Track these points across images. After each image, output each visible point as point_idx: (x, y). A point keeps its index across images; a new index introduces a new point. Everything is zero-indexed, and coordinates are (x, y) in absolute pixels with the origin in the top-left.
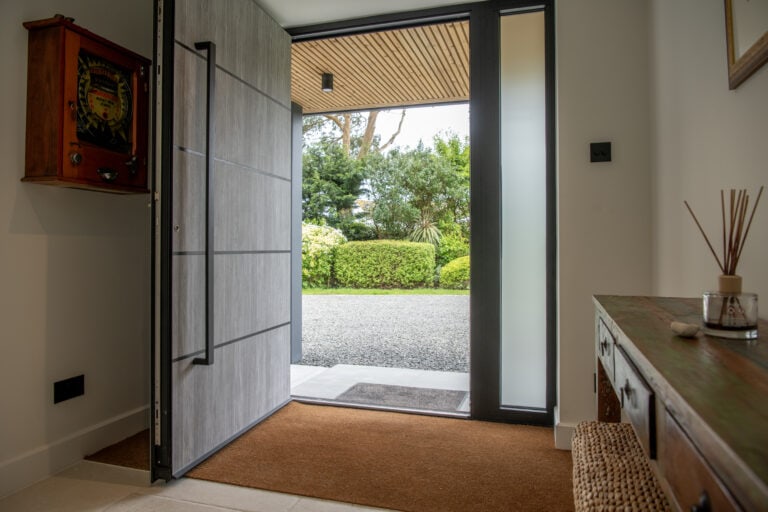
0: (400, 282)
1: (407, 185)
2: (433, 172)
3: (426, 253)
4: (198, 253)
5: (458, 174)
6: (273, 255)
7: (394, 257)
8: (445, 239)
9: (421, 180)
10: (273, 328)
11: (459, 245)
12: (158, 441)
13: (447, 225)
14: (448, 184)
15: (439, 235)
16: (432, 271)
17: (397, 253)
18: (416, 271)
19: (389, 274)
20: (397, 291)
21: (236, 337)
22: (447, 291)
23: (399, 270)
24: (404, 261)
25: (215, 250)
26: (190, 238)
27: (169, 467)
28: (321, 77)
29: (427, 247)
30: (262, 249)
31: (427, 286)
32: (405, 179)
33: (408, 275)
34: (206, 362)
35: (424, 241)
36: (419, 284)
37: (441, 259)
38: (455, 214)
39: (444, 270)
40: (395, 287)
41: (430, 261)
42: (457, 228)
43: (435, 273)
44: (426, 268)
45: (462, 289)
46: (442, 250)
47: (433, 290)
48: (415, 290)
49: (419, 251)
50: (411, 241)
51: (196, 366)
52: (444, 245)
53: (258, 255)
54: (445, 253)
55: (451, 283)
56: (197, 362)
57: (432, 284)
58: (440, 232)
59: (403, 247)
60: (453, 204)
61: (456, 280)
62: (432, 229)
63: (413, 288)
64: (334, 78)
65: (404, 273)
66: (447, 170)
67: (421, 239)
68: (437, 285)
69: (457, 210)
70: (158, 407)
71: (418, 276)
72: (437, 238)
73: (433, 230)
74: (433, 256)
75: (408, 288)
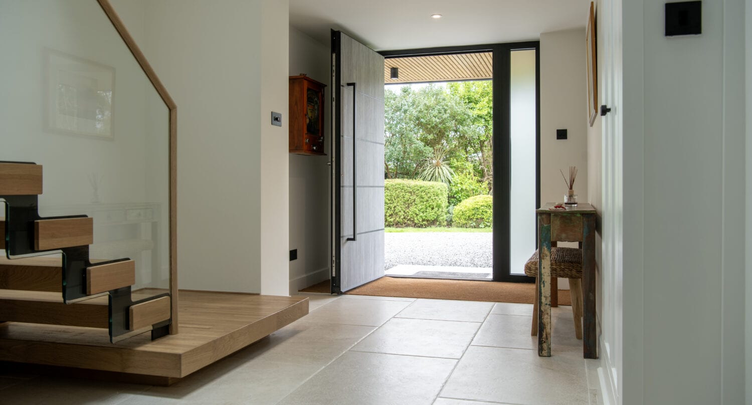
0: (413, 221)
1: (420, 124)
2: (445, 111)
3: (439, 192)
4: (350, 187)
5: (470, 112)
6: (377, 188)
7: (407, 196)
8: (456, 178)
9: (434, 119)
10: (372, 231)
11: (471, 184)
12: (334, 275)
13: (459, 164)
14: (461, 122)
15: (451, 174)
16: (445, 210)
17: (411, 193)
18: (429, 209)
19: (402, 213)
20: (410, 229)
21: (362, 232)
22: (460, 229)
23: (412, 208)
24: (418, 200)
25: (357, 185)
26: (347, 180)
27: (339, 287)
28: (390, 69)
29: (440, 187)
30: (372, 185)
31: (440, 225)
32: (418, 119)
33: (422, 214)
34: (354, 239)
35: (436, 180)
36: (432, 223)
37: (453, 199)
38: (467, 152)
39: (456, 209)
40: (408, 226)
41: (443, 200)
42: (469, 166)
43: (448, 212)
44: (439, 206)
45: (475, 227)
46: (454, 189)
47: (446, 228)
48: (428, 229)
49: (432, 190)
50: (423, 180)
51: (349, 241)
52: (456, 184)
53: (370, 188)
54: (457, 193)
55: (465, 222)
56: (349, 239)
57: (445, 223)
58: (452, 170)
59: (417, 186)
60: (466, 142)
61: (469, 219)
62: (443, 168)
63: (426, 226)
64: (399, 70)
65: (417, 212)
66: (460, 109)
67: (433, 178)
68: (450, 223)
69: (469, 148)
70: (334, 259)
71: (431, 215)
72: (450, 177)
73: (445, 170)
74: (446, 196)
75: (421, 226)
